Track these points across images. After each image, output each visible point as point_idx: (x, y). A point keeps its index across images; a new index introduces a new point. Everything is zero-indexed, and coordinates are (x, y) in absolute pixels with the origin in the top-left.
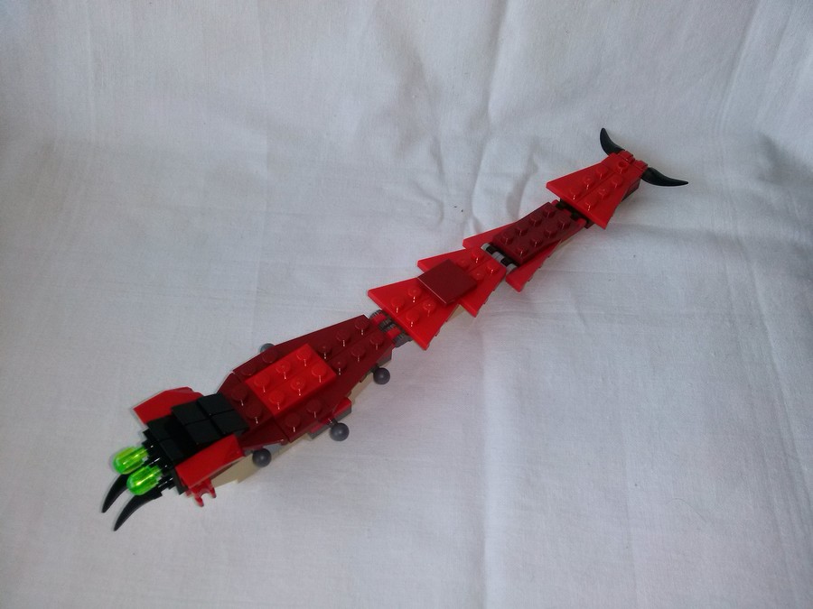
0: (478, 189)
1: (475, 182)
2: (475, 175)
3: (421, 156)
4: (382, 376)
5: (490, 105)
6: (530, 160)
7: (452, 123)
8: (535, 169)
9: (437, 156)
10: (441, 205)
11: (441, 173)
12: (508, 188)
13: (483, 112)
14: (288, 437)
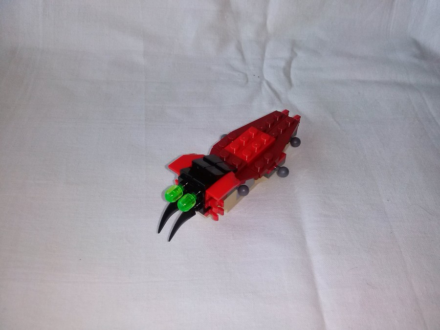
0: (265, 66)
1: (263, 63)
2: (263, 59)
3: (231, 51)
4: (295, 142)
5: (268, 22)
6: (292, 50)
7: (248, 33)
8: (296, 55)
9: (240, 50)
10: (246, 75)
11: (243, 59)
12: (282, 64)
13: (264, 25)
14: (257, 176)
